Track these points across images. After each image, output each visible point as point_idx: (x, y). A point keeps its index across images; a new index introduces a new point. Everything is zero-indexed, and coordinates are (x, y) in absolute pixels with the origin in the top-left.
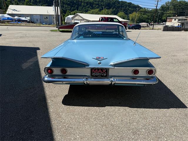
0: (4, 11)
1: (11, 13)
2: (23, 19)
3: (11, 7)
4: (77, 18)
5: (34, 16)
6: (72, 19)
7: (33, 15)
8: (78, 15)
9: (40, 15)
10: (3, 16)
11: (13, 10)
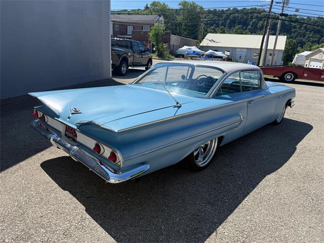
0: (198, 42)
1: (206, 45)
2: (219, 54)
3: (210, 36)
4: (317, 57)
5: (237, 50)
6: (307, 59)
7: (236, 48)
8: (321, 51)
9: (248, 49)
10: (190, 49)
11: (210, 41)
